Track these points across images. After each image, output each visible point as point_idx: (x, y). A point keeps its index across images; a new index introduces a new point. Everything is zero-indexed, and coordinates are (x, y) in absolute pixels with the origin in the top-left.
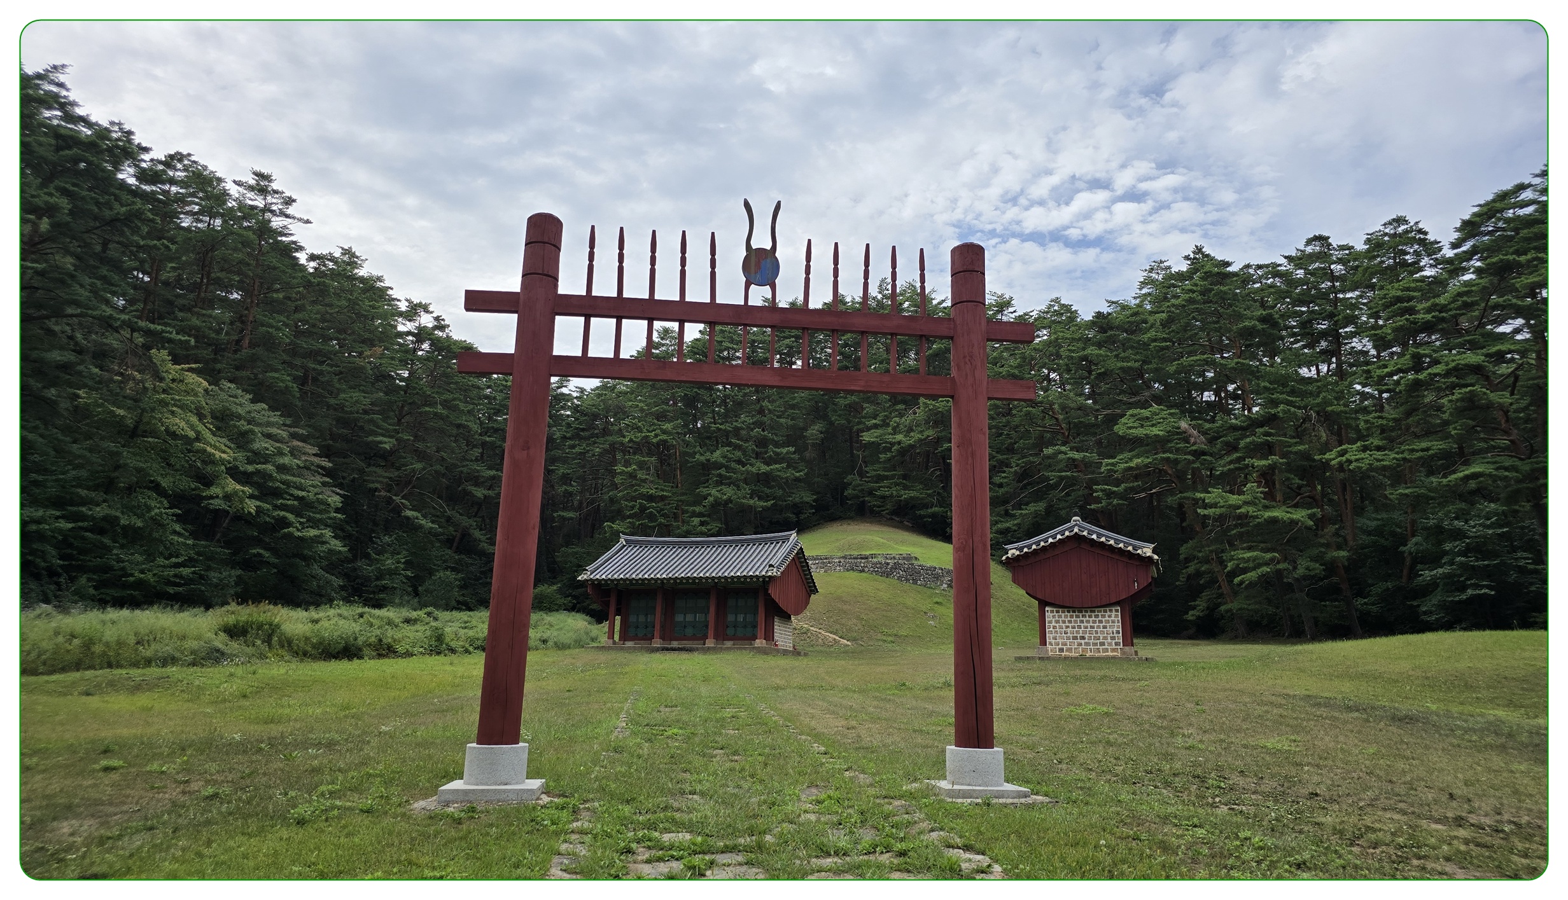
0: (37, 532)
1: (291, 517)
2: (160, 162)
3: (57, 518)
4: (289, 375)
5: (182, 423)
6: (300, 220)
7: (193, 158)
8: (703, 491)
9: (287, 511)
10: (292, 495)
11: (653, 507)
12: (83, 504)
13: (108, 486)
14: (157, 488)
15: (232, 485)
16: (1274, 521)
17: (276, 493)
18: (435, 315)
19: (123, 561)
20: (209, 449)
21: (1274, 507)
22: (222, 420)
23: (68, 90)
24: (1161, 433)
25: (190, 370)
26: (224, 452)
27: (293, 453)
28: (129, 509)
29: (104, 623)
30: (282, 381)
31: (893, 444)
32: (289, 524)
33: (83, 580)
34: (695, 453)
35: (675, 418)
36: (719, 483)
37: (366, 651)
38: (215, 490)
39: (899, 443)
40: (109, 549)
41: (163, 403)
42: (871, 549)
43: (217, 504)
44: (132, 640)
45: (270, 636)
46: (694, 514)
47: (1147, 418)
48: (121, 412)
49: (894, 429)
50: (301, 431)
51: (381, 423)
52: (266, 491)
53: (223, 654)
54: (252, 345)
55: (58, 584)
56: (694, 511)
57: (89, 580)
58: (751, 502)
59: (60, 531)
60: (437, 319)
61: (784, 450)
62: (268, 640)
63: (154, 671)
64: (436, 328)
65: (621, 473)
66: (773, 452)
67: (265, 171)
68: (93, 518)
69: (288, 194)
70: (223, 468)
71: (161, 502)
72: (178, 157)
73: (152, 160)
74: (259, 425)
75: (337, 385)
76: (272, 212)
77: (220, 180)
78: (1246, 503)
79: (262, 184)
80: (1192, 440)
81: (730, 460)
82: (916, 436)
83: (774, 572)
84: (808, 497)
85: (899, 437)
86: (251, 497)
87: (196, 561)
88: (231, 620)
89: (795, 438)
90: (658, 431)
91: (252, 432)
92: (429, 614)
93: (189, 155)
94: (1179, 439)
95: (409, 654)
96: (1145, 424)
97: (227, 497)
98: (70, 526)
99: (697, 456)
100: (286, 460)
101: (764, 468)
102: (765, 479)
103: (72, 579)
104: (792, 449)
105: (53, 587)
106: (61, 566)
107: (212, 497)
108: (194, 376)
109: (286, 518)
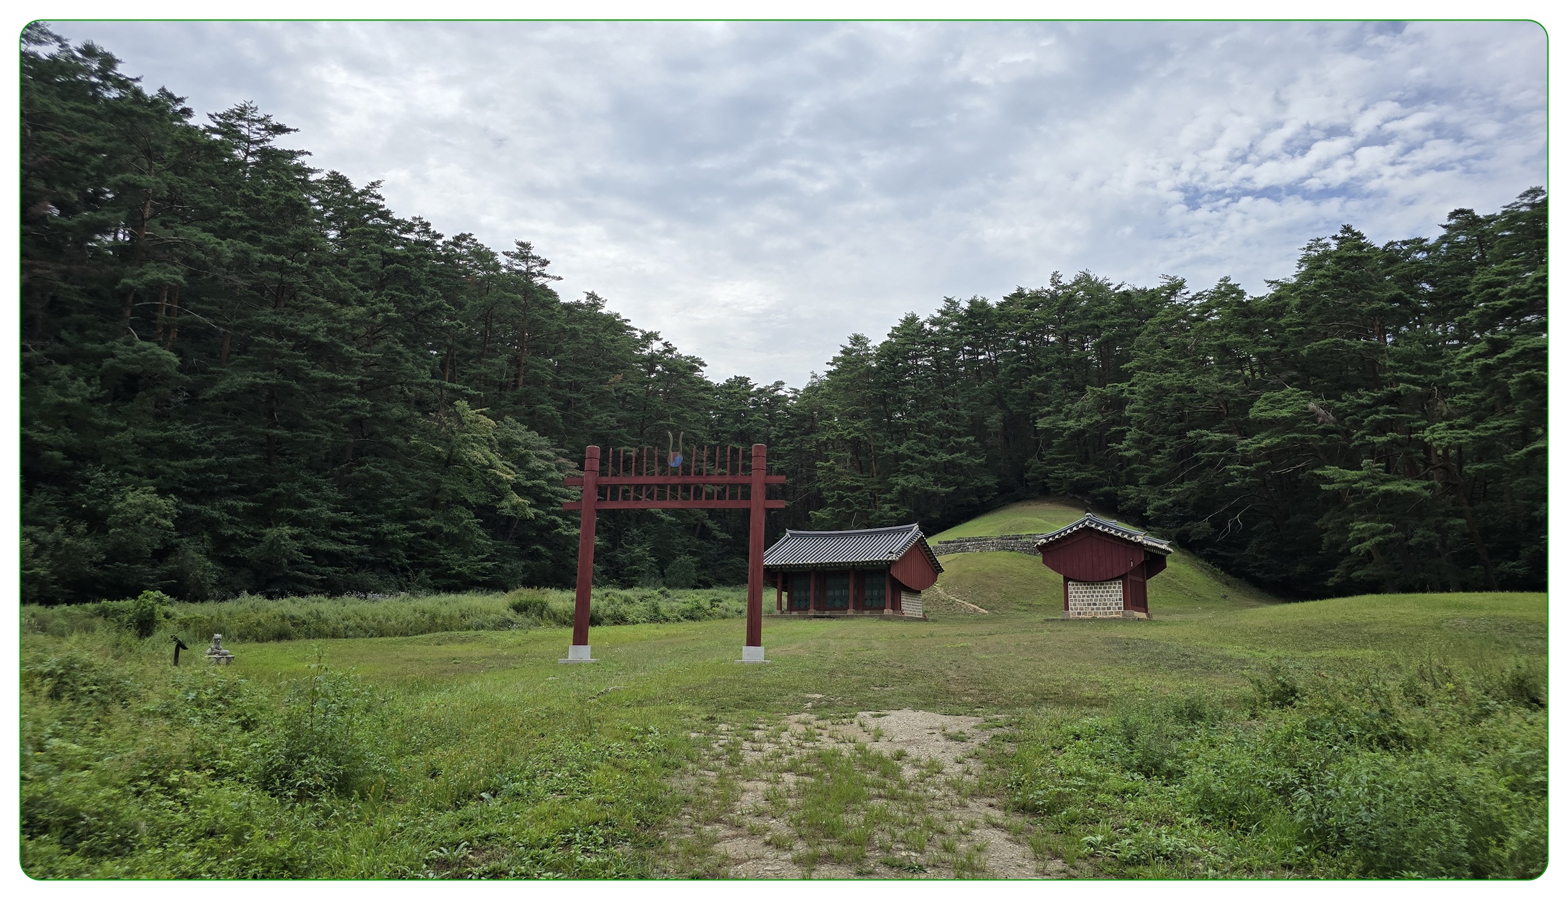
0: (392, 541)
1: (559, 520)
2: (451, 243)
3: (404, 529)
4: (553, 405)
5: (479, 454)
6: (554, 277)
7: (473, 237)
8: (892, 480)
9: (558, 516)
10: (559, 503)
11: (849, 497)
12: (419, 519)
13: (434, 504)
14: (464, 502)
15: (516, 499)
16: (1388, 494)
17: (550, 502)
18: (663, 341)
19: (447, 559)
20: (498, 473)
21: (1395, 480)
22: (506, 447)
23: (383, 200)
24: (1288, 415)
25: (481, 413)
26: (509, 474)
27: (559, 468)
28: (450, 520)
29: (441, 603)
30: (549, 411)
31: (1065, 430)
32: (558, 526)
33: (423, 573)
34: (884, 447)
35: (865, 417)
36: (906, 473)
37: (606, 621)
38: (505, 503)
39: (1069, 428)
40: (438, 550)
41: (465, 440)
42: (1029, 529)
43: (506, 512)
44: (458, 615)
45: (542, 611)
46: (886, 501)
47: (1280, 400)
48: (438, 449)
49: (1066, 415)
50: (564, 451)
51: (626, 436)
52: (539, 499)
53: (513, 623)
54: (526, 383)
55: (407, 577)
56: (886, 498)
57: (427, 573)
58: (935, 488)
59: (406, 539)
60: (666, 344)
61: (965, 440)
62: (541, 615)
63: (472, 633)
64: (665, 351)
65: (821, 468)
66: (955, 442)
67: (525, 241)
68: (426, 529)
69: (543, 258)
70: (509, 486)
71: (469, 514)
72: (463, 237)
73: (444, 242)
74: (533, 448)
75: (591, 409)
76: (533, 274)
77: (494, 254)
78: (1363, 478)
79: (524, 252)
80: (1320, 419)
81: (915, 451)
82: (1085, 421)
83: (893, 557)
84: (991, 481)
85: (1071, 423)
86: (530, 506)
87: (496, 556)
88: (517, 600)
89: (977, 428)
90: (851, 429)
91: (528, 454)
92: (662, 592)
93: (471, 235)
94: (1307, 419)
95: (635, 623)
96: (1277, 406)
97: (514, 508)
98: (412, 535)
99: (886, 450)
100: (554, 475)
101: (946, 457)
102: (949, 466)
103: (416, 573)
104: (972, 438)
105: (404, 579)
106: (408, 564)
107: (502, 508)
108: (485, 417)
109: (555, 521)
